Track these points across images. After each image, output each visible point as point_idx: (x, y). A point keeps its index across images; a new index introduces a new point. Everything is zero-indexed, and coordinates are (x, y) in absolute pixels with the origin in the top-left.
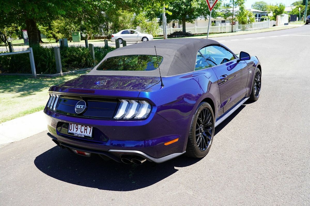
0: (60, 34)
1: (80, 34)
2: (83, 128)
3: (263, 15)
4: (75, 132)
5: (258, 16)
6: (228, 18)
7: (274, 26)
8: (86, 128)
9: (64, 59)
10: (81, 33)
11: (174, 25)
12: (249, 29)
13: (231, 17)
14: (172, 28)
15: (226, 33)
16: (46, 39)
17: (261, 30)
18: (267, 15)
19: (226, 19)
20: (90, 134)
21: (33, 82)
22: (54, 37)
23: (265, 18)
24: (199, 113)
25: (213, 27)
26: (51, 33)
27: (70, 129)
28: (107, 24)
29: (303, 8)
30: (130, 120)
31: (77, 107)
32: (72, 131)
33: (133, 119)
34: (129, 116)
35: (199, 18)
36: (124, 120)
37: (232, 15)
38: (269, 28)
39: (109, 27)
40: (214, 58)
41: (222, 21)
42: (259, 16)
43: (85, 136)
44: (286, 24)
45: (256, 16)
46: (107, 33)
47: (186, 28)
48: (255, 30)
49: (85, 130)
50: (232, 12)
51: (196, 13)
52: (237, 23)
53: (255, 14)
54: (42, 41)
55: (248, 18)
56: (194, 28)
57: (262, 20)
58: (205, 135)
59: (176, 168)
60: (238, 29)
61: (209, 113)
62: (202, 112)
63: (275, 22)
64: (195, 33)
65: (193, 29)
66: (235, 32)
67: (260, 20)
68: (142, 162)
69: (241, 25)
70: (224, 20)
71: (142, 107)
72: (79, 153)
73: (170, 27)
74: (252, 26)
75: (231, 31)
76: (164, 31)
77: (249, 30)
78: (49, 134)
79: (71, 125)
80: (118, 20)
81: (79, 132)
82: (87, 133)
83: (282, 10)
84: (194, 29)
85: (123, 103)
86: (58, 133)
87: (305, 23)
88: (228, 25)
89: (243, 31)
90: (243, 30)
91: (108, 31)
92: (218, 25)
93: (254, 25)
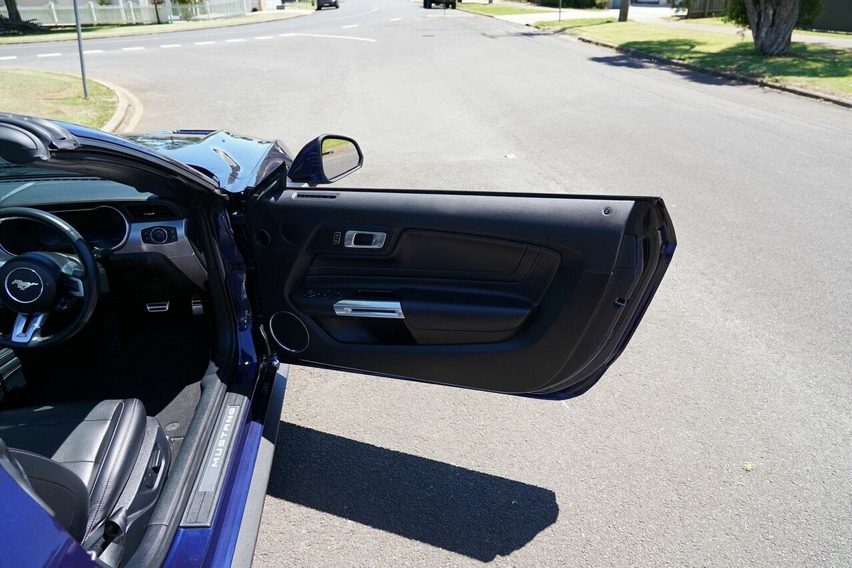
7: (255, 10)
12: (199, 16)
15: (143, 24)
17: (229, 20)
38: (245, 16)
44: (279, 8)
48: (215, 19)
60: (174, 17)
63: (256, 1)
64: (54, 25)
65: (44, 12)
66: (167, 23)
69: (179, 6)
74: (206, 9)
84: (50, 13)
87: (316, 7)
89: (185, 22)
90: (187, 17)
92: (119, 4)
93: (211, 7)
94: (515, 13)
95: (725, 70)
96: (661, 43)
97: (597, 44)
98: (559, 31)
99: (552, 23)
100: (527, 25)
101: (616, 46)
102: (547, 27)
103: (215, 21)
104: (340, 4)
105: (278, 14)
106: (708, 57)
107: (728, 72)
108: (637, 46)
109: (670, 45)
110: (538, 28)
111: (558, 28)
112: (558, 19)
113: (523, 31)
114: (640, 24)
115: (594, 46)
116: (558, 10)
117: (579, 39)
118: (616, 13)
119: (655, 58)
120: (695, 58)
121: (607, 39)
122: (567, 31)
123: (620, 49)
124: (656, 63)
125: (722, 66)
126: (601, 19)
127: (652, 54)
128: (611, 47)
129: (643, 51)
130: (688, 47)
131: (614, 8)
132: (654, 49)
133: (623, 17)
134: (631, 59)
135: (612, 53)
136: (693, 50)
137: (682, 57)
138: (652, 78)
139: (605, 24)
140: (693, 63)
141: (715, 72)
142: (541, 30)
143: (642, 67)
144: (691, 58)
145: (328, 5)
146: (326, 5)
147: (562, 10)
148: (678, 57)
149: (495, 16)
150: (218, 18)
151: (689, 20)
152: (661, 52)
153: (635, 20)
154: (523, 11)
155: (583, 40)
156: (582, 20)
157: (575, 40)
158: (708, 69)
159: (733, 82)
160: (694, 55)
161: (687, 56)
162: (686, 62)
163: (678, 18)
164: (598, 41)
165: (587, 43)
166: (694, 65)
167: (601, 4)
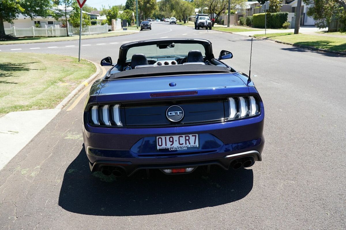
2: (182, 139)
6: (60, 19)
7: (110, 30)
8: (187, 138)
13: (64, 18)
15: (57, 36)
17: (99, 35)
18: (96, 19)
20: (195, 143)
23: (96, 21)
25: (38, 29)
27: (160, 144)
29: (130, 13)
30: (245, 118)
31: (169, 115)
32: (164, 146)
34: (243, 115)
36: (240, 119)
38: (107, 33)
41: (48, 22)
43: (188, 148)
44: (124, 29)
47: (4, 29)
48: (92, 34)
49: (187, 141)
56: (11, 29)
57: (93, 23)
63: (110, 26)
66: (69, 36)
71: (251, 103)
74: (88, 30)
75: (66, 35)
77: (85, 35)
79: (160, 139)
82: (190, 144)
83: (116, 13)
85: (230, 101)
87: (140, 29)
88: (58, 27)
90: (78, 34)
92: (45, 27)
93: (91, 29)
94: (243, 31)
95: (341, 52)
96: (313, 42)
97: (284, 43)
98: (265, 39)
99: (262, 35)
100: (250, 36)
101: (293, 44)
102: (259, 37)
103: (92, 35)
104: (152, 28)
105: (123, 32)
106: (334, 47)
107: (343, 52)
108: (302, 44)
109: (318, 43)
110: (255, 37)
111: (265, 37)
112: (265, 33)
113: (248, 39)
114: (304, 35)
115: (283, 44)
116: (265, 29)
117: (276, 41)
118: (293, 30)
119: (311, 48)
120: (329, 47)
121: (289, 41)
122: (270, 38)
123: (294, 45)
124: (311, 50)
125: (340, 50)
126: (286, 33)
127: (309, 47)
128: (291, 44)
129: (306, 46)
130: (326, 44)
131: (292, 28)
132: (310, 45)
133: (296, 32)
134: (300, 49)
135: (291, 47)
136: (328, 44)
137: (323, 47)
138: (309, 56)
139: (287, 35)
140: (328, 49)
141: (337, 53)
142: (257, 38)
143: (305, 51)
144: (326, 48)
145: (146, 28)
146: (145, 28)
147: (266, 29)
148: (321, 47)
149: (233, 33)
150: (94, 34)
151: (329, 33)
152: (313, 46)
153: (302, 33)
154: (246, 30)
155: (278, 42)
156: (276, 33)
157: (274, 42)
158: (334, 51)
159: (344, 56)
160: (328, 47)
161: (324, 47)
162: (324, 49)
163: (324, 32)
164: (285, 42)
165: (280, 43)
166: (328, 50)
167: (285, 26)
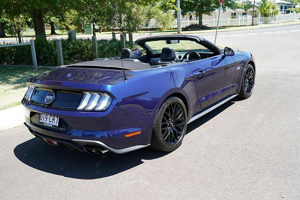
0: (73, 25)
1: (92, 25)
2: (51, 118)
3: (289, 7)
4: (44, 122)
5: (284, 8)
6: (248, 11)
8: (54, 118)
9: (66, 52)
10: (94, 25)
11: (191, 17)
13: (251, 9)
14: (189, 20)
15: (246, 26)
16: (59, 31)
17: (285, 23)
18: (294, 7)
19: (246, 11)
20: (57, 123)
21: (32, 74)
22: (67, 29)
23: (291, 10)
24: (166, 107)
25: (233, 19)
26: (64, 25)
27: (41, 119)
28: (121, 15)
30: (91, 111)
31: (47, 98)
32: (42, 121)
33: (93, 110)
34: (90, 108)
35: (217, 11)
36: (86, 111)
37: (253, 6)
38: (294, 21)
39: (123, 19)
40: (199, 54)
41: (242, 13)
42: (286, 8)
43: (53, 126)
45: (282, 8)
46: (121, 25)
47: (203, 21)
48: (278, 23)
49: (53, 120)
50: (253, 4)
51: (214, 5)
52: (260, 15)
53: (280, 6)
54: (55, 33)
55: (271, 11)
56: (211, 20)
57: (288, 12)
58: (175, 130)
59: (142, 160)
60: (260, 23)
61: (179, 109)
62: (170, 106)
64: (213, 26)
66: (256, 25)
67: (286, 12)
68: (103, 152)
69: (264, 18)
70: (244, 12)
71: (104, 99)
72: (48, 141)
73: (186, 19)
74: (276, 19)
75: (252, 24)
76: (179, 24)
77: (272, 23)
78: (25, 123)
79: (42, 115)
80: (131, 12)
81: (48, 122)
82: (54, 123)
84: (212, 22)
85: (86, 95)
86: (31, 122)
88: (249, 17)
89: (265, 25)
90: (266, 23)
91: (121, 23)
92: (238, 18)
